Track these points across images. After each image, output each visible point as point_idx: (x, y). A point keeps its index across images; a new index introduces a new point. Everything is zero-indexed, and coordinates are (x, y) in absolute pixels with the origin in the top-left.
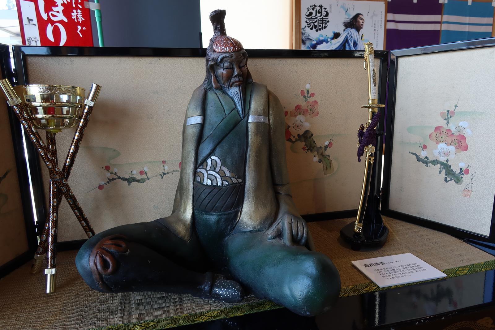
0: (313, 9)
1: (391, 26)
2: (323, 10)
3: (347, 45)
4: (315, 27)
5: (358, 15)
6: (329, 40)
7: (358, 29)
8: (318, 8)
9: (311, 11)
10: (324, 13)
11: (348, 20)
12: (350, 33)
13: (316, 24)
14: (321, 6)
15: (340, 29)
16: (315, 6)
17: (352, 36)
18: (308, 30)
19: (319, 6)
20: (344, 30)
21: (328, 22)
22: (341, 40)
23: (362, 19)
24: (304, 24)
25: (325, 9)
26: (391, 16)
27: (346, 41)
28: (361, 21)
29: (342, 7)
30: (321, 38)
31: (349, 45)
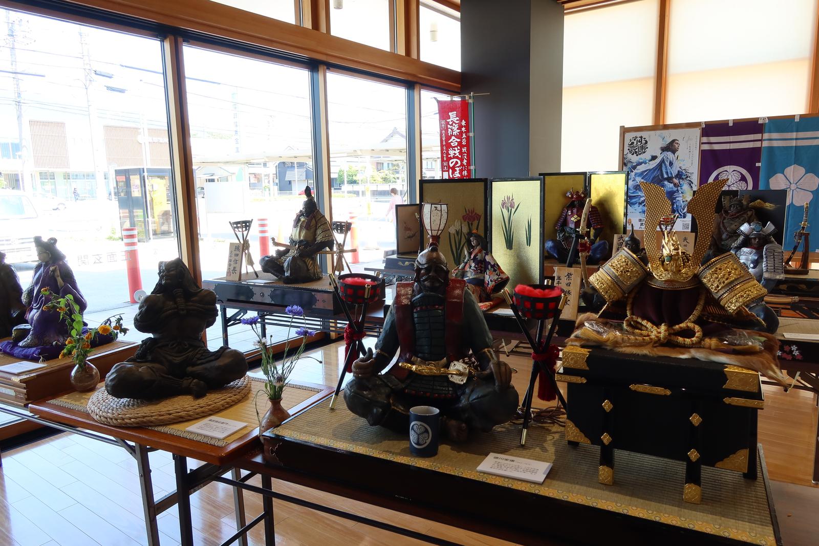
0: (635, 140)
1: (706, 147)
2: (643, 140)
3: (663, 165)
4: (636, 152)
5: (674, 141)
6: (647, 161)
7: (674, 152)
8: (639, 139)
9: (633, 141)
10: (644, 142)
11: (665, 145)
12: (666, 155)
13: (637, 150)
14: (641, 137)
15: (658, 152)
16: (636, 137)
17: (669, 157)
18: (630, 156)
19: (640, 137)
20: (661, 153)
21: (647, 148)
22: (657, 161)
23: (678, 144)
24: (626, 151)
25: (645, 138)
26: (705, 139)
27: (663, 161)
28: (676, 145)
29: (659, 136)
30: (641, 161)
31: (665, 165)
